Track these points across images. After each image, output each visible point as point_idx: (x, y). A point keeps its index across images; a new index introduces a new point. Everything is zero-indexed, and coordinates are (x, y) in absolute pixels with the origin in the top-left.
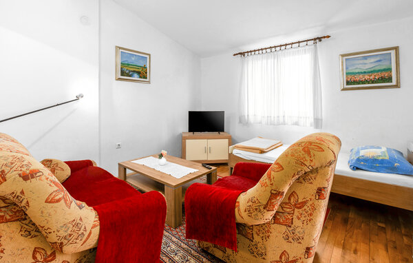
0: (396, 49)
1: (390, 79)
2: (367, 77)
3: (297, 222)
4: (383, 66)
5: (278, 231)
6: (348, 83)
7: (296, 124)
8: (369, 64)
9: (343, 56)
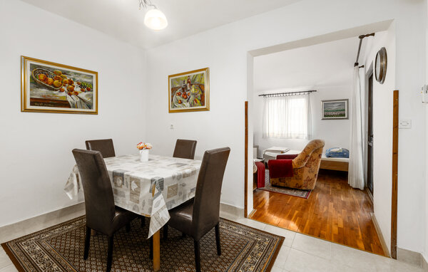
0: (347, 100)
1: (344, 115)
2: (334, 113)
3: (313, 166)
4: (341, 108)
5: (307, 169)
6: (325, 116)
7: (297, 138)
8: (335, 107)
9: (323, 101)
